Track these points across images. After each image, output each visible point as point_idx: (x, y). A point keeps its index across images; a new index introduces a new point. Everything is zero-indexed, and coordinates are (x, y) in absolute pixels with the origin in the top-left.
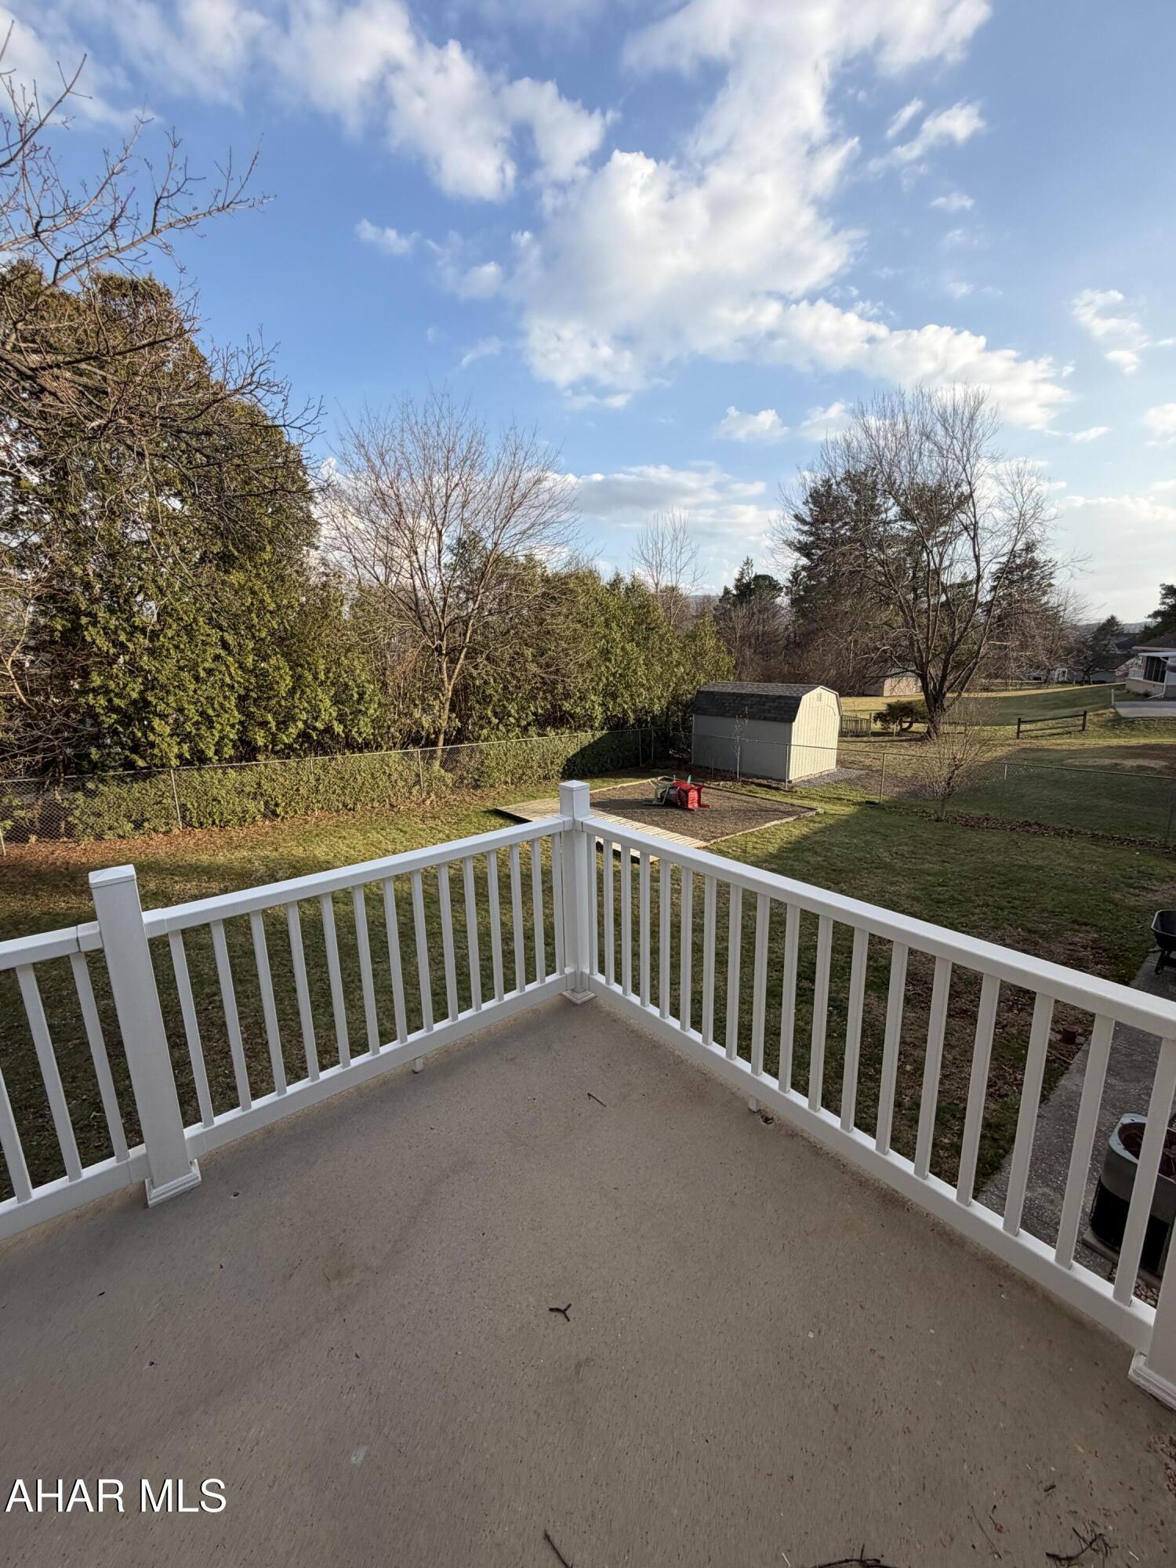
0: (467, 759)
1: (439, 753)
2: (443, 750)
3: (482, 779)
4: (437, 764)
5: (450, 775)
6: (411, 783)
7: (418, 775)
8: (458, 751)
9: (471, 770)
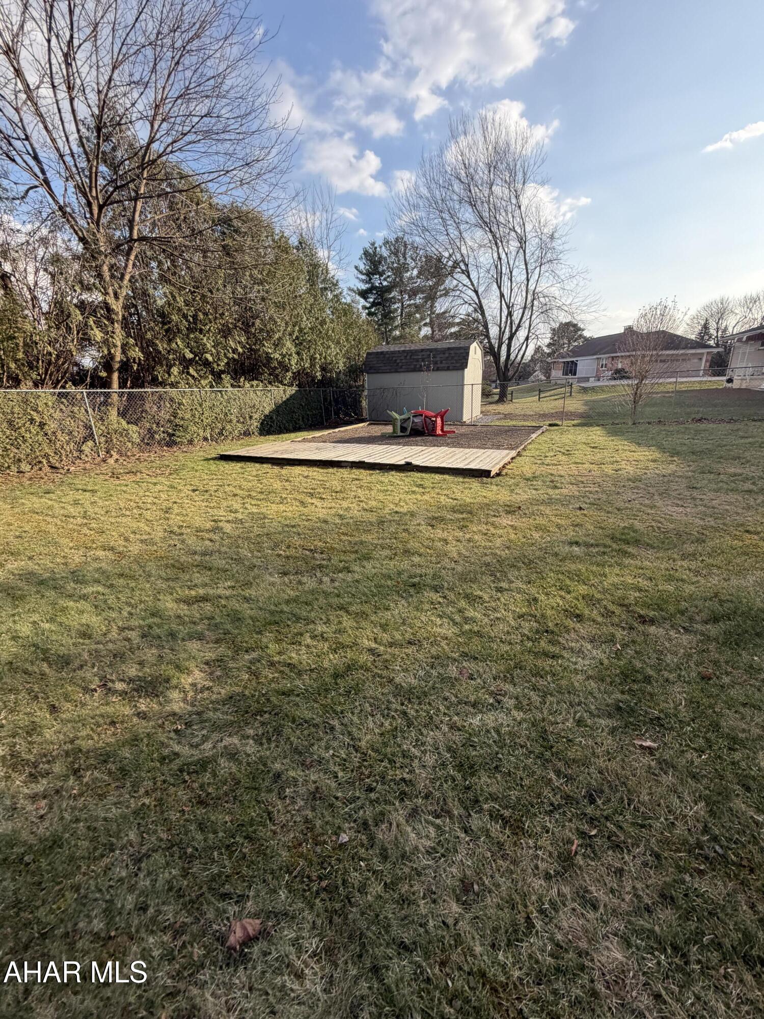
0: (155, 408)
1: (115, 397)
2: (121, 395)
3: (178, 433)
4: (113, 414)
5: (135, 428)
6: (79, 437)
7: (88, 427)
8: (142, 397)
9: (162, 423)
